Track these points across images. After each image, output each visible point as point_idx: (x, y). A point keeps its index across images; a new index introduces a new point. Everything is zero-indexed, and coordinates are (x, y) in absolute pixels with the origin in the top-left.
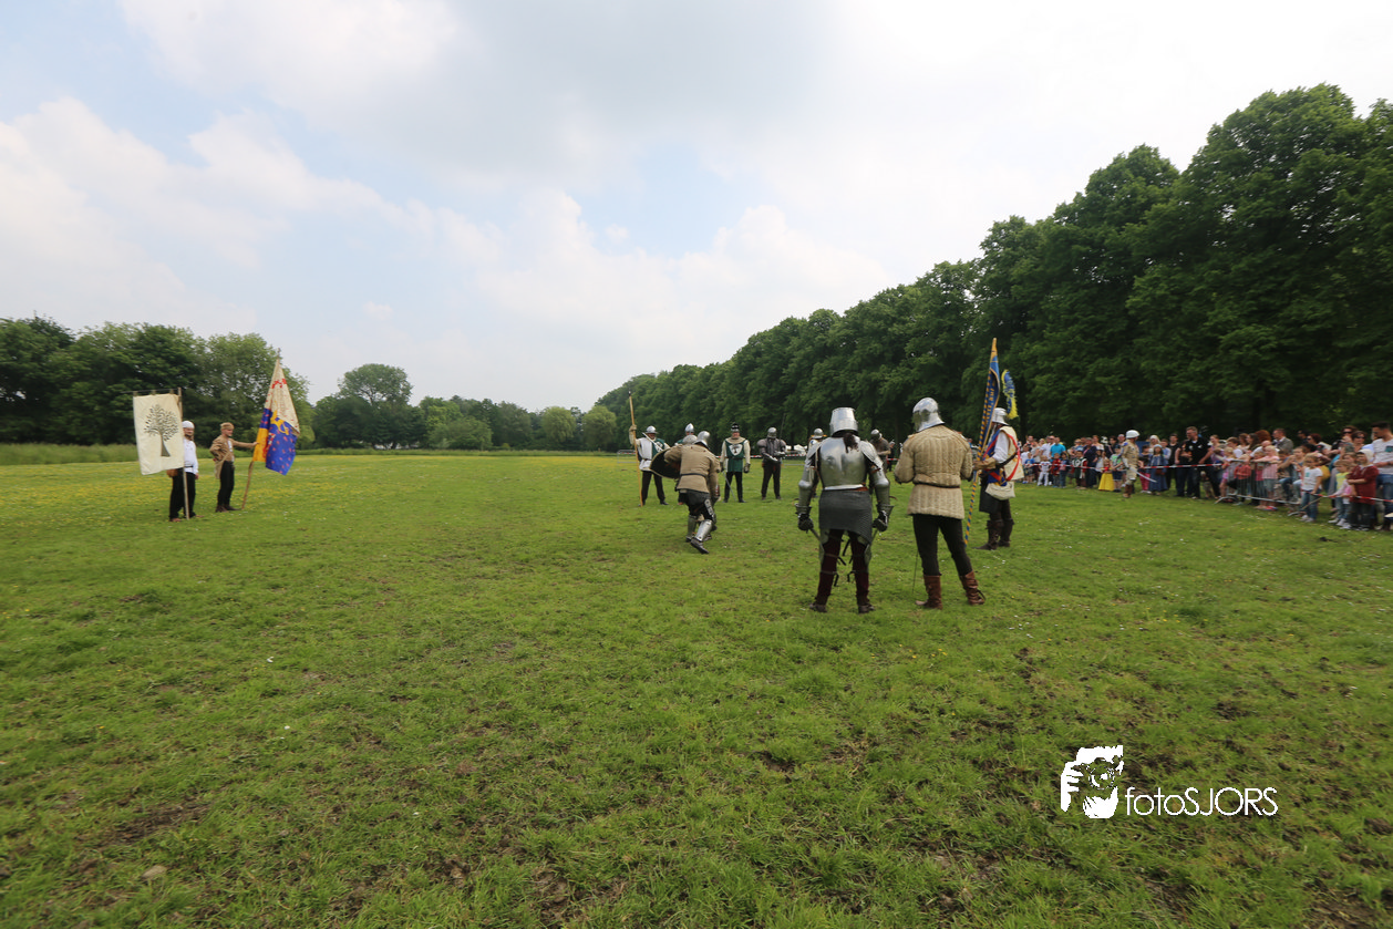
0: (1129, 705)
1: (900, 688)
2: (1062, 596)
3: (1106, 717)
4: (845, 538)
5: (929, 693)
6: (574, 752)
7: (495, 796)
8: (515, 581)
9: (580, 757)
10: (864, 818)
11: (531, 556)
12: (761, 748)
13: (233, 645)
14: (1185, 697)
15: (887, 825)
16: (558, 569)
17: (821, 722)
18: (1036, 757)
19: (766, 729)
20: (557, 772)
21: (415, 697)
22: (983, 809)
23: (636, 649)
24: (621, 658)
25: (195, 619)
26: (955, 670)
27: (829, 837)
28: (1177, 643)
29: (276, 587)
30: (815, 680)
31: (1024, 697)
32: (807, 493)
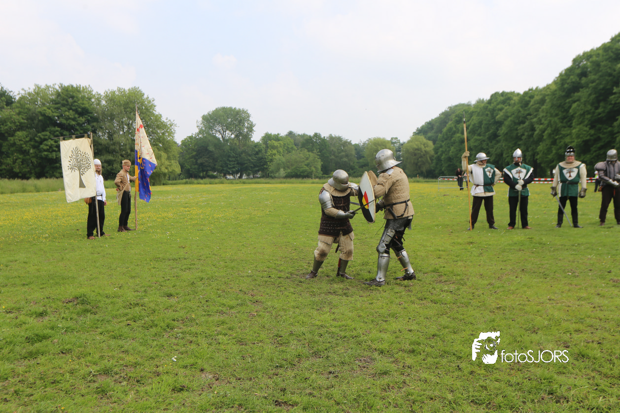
13: (144, 343)
25: (115, 320)
29: (170, 295)
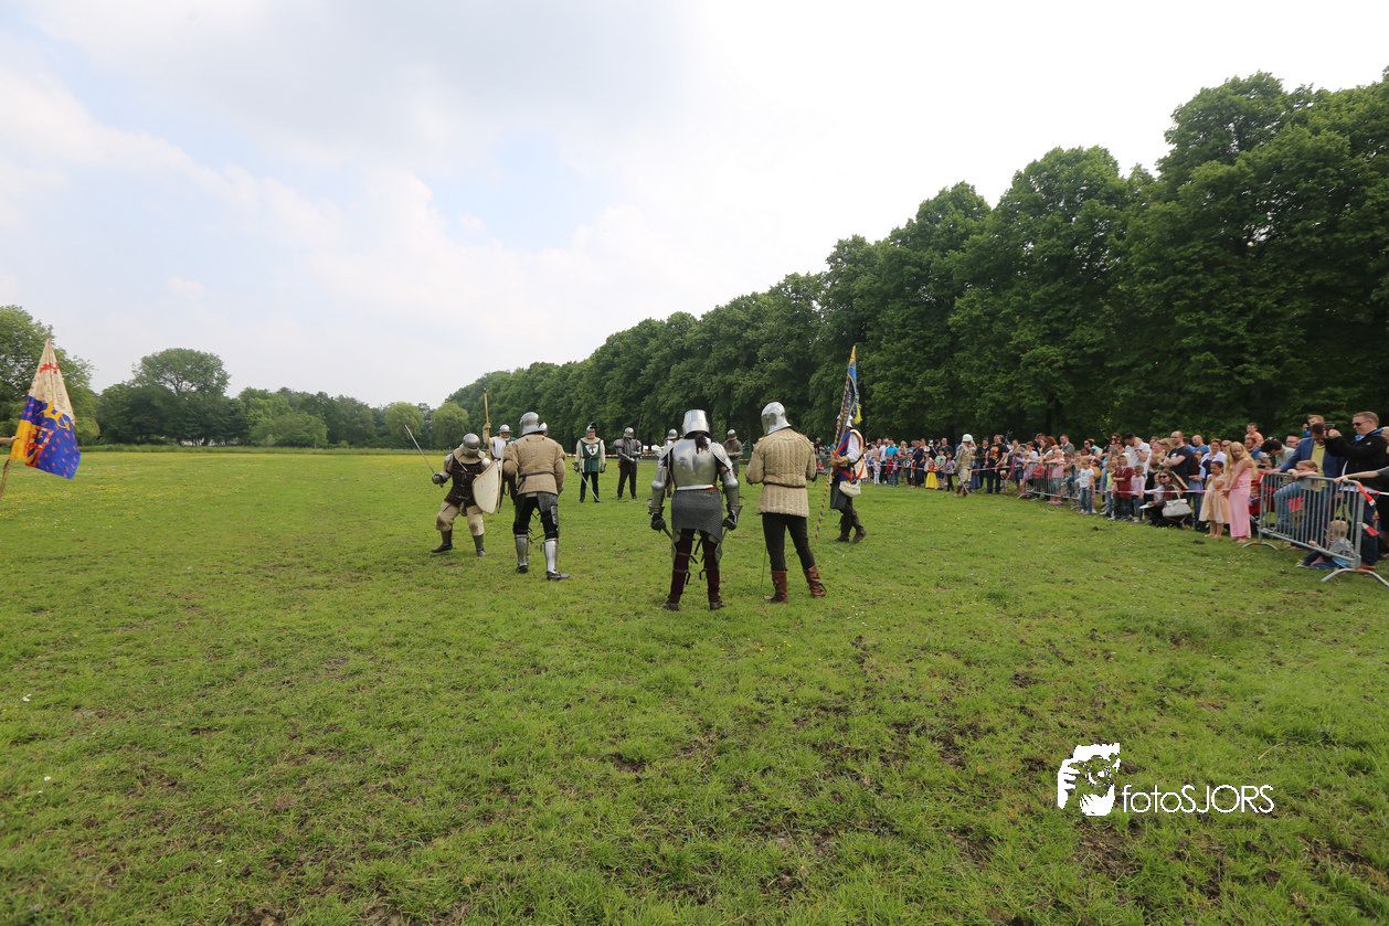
0: (945, 681)
1: (748, 681)
2: (893, 586)
3: (927, 695)
4: (697, 537)
5: (774, 684)
6: (413, 771)
7: (319, 830)
8: (351, 591)
9: (419, 776)
10: (711, 810)
11: (370, 562)
12: (612, 750)
14: (990, 671)
15: (734, 815)
16: (400, 575)
17: (672, 719)
18: (867, 736)
19: (618, 731)
20: (393, 796)
21: (224, 727)
22: (820, 789)
23: (484, 657)
24: (467, 667)
26: (796, 660)
27: (677, 832)
28: (984, 623)
29: (38, 610)
30: (666, 678)
31: (859, 681)
32: (659, 494)
